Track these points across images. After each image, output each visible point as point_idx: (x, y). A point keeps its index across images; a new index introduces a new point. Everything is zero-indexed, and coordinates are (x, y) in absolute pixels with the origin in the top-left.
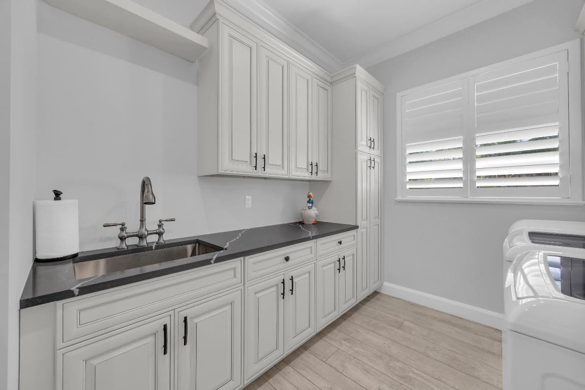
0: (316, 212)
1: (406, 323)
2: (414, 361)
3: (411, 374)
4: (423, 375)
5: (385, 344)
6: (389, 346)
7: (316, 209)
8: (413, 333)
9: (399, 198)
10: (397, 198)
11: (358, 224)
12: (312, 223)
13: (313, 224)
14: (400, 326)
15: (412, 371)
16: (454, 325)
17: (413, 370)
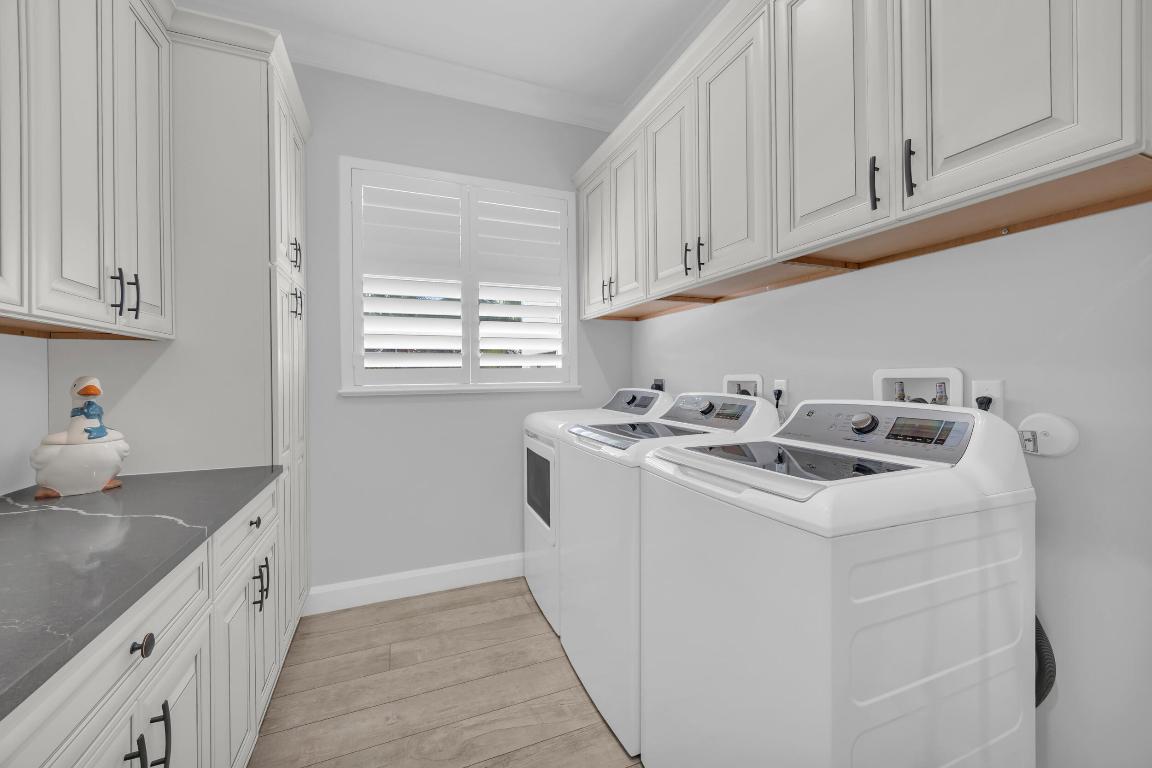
0: (123, 445)
1: (396, 648)
2: (455, 707)
3: (467, 735)
4: (483, 718)
5: (387, 719)
6: (398, 717)
7: (120, 435)
8: (420, 658)
9: (347, 388)
10: (340, 389)
11: (279, 462)
12: (100, 489)
13: (106, 490)
14: (390, 662)
15: (465, 728)
16: (463, 604)
17: (466, 723)
